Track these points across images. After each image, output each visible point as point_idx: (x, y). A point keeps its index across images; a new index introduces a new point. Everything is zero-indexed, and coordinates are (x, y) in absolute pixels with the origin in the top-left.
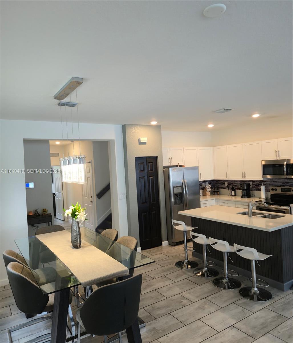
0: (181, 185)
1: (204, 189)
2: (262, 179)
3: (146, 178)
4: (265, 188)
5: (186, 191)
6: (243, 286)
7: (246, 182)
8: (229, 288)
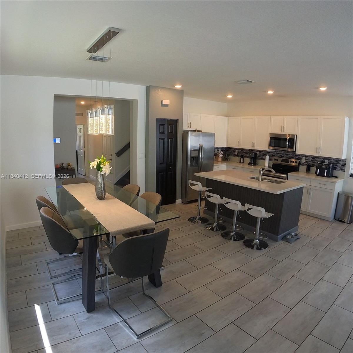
0: (198, 149)
1: (216, 155)
2: (267, 149)
3: (166, 139)
4: (269, 158)
5: (202, 155)
6: (246, 238)
7: (253, 152)
8: (234, 240)
